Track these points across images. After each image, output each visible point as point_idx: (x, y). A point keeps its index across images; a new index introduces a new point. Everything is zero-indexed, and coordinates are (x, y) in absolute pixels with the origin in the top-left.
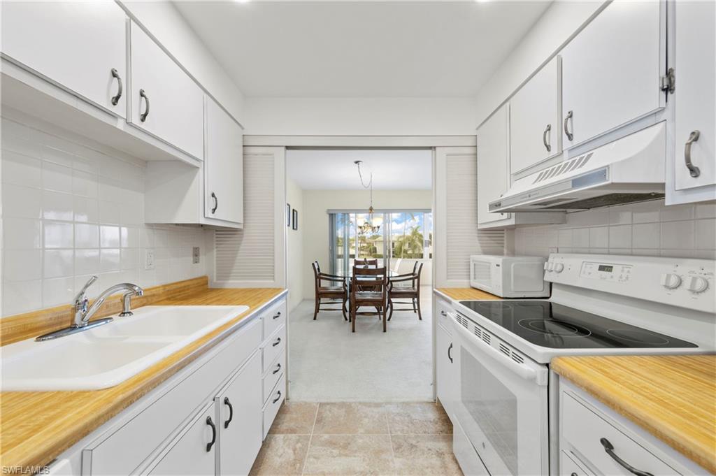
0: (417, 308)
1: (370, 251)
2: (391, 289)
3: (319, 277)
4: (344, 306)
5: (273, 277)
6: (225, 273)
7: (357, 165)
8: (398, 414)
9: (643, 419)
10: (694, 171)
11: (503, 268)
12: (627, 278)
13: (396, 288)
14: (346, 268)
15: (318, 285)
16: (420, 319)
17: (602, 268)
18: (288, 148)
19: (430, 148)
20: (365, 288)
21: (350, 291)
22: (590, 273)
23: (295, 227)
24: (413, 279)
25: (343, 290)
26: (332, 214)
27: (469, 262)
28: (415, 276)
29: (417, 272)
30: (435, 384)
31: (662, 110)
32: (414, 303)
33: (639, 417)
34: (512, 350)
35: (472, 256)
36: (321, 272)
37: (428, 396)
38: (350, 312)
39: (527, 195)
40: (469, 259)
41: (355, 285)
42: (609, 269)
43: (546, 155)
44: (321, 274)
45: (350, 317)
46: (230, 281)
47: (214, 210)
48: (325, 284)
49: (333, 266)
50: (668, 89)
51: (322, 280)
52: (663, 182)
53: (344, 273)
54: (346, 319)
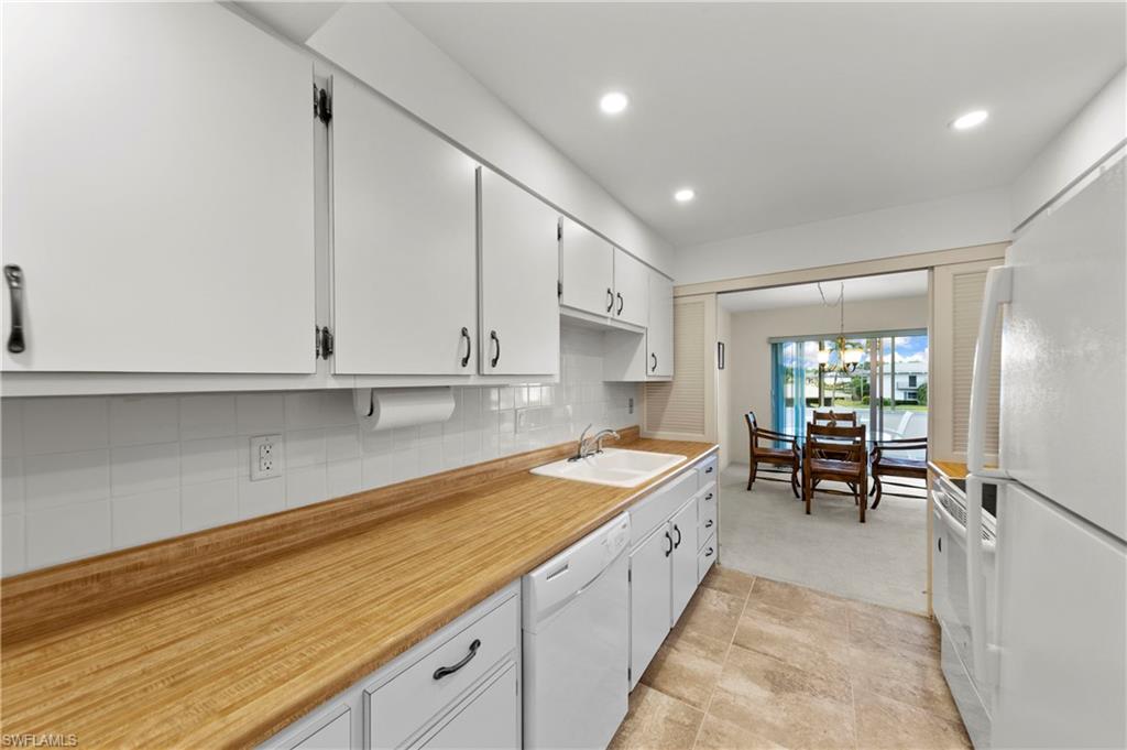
2: (878, 460)
3: (755, 433)
4: (794, 476)
5: (703, 429)
6: (655, 424)
8: (864, 614)
14: (798, 423)
15: (754, 444)
18: (720, 293)
19: (928, 268)
20: (831, 455)
21: (804, 457)
23: (721, 365)
25: (792, 455)
26: (774, 344)
30: (929, 593)
38: (804, 486)
41: (814, 450)
44: (758, 429)
45: (804, 494)
46: (660, 433)
47: (654, 368)
48: (764, 443)
51: (759, 438)
53: (797, 431)
54: (798, 497)
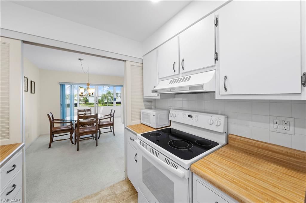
0: (112, 130)
1: (85, 101)
2: (100, 123)
3: (52, 122)
5: (8, 136)
7: (80, 61)
9: (235, 196)
10: (226, 89)
11: (156, 117)
12: (197, 120)
13: (102, 122)
14: (72, 115)
15: (52, 126)
16: (114, 135)
17: (189, 116)
18: (24, 42)
19: (123, 61)
21: (75, 128)
22: (185, 118)
23: (33, 92)
24: (110, 118)
25: (70, 128)
26: (62, 85)
27: (140, 113)
28: (112, 116)
29: (112, 114)
30: (126, 171)
31: (214, 66)
32: (111, 128)
33: (234, 195)
34: (171, 161)
35: (141, 110)
36: (54, 118)
37: (122, 177)
38: (75, 139)
39: (170, 89)
40: (140, 111)
41: (79, 124)
42: (191, 117)
43: (173, 73)
44: (54, 120)
45: (75, 141)
49: (63, 114)
50: (216, 59)
51: (55, 124)
52: (215, 91)
54: (73, 143)
